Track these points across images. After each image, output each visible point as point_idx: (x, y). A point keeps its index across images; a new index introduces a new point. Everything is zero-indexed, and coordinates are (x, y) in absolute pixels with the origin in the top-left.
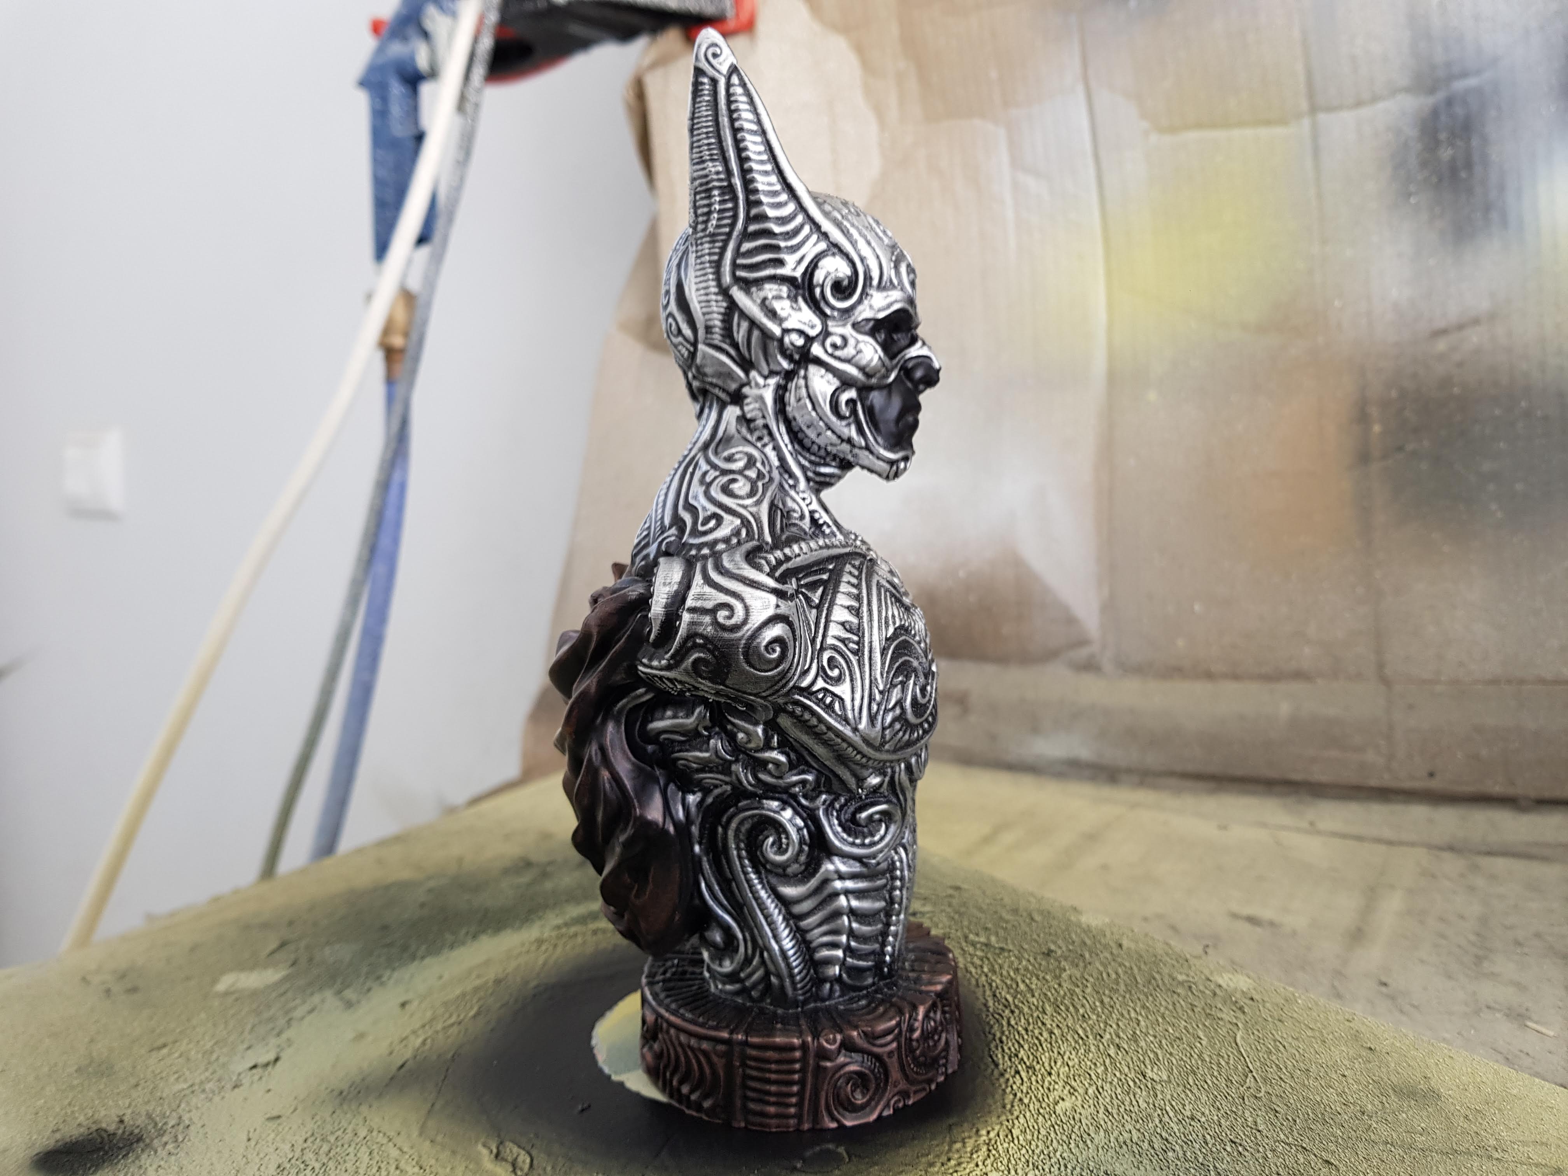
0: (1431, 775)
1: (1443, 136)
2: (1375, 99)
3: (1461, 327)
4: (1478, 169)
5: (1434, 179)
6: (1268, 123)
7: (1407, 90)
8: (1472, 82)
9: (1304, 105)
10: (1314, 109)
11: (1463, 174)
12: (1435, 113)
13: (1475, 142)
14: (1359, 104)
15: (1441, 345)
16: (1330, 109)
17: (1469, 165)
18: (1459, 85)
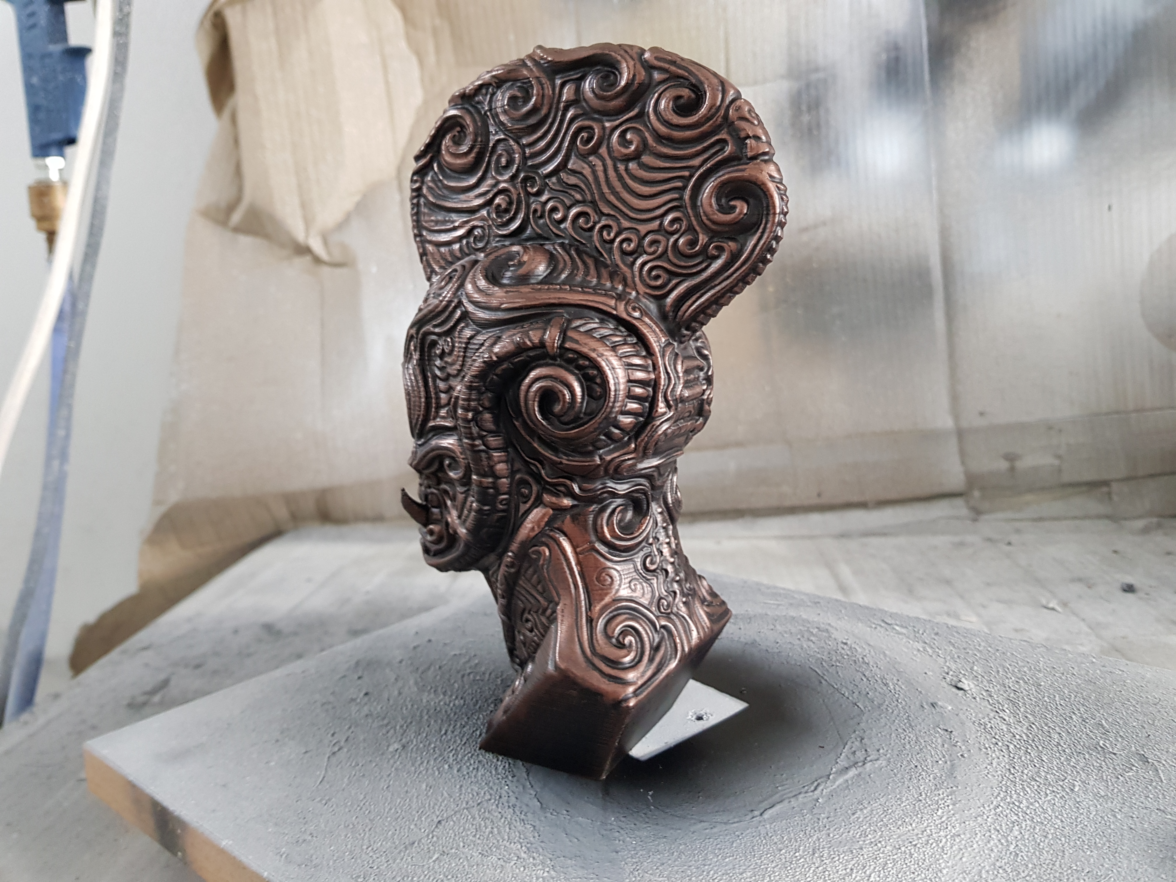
0: (819, 495)
1: (804, 108)
2: (765, 81)
3: (816, 226)
4: (824, 130)
5: (799, 134)
7: (782, 77)
8: (821, 75)
13: (822, 112)
17: (818, 126)
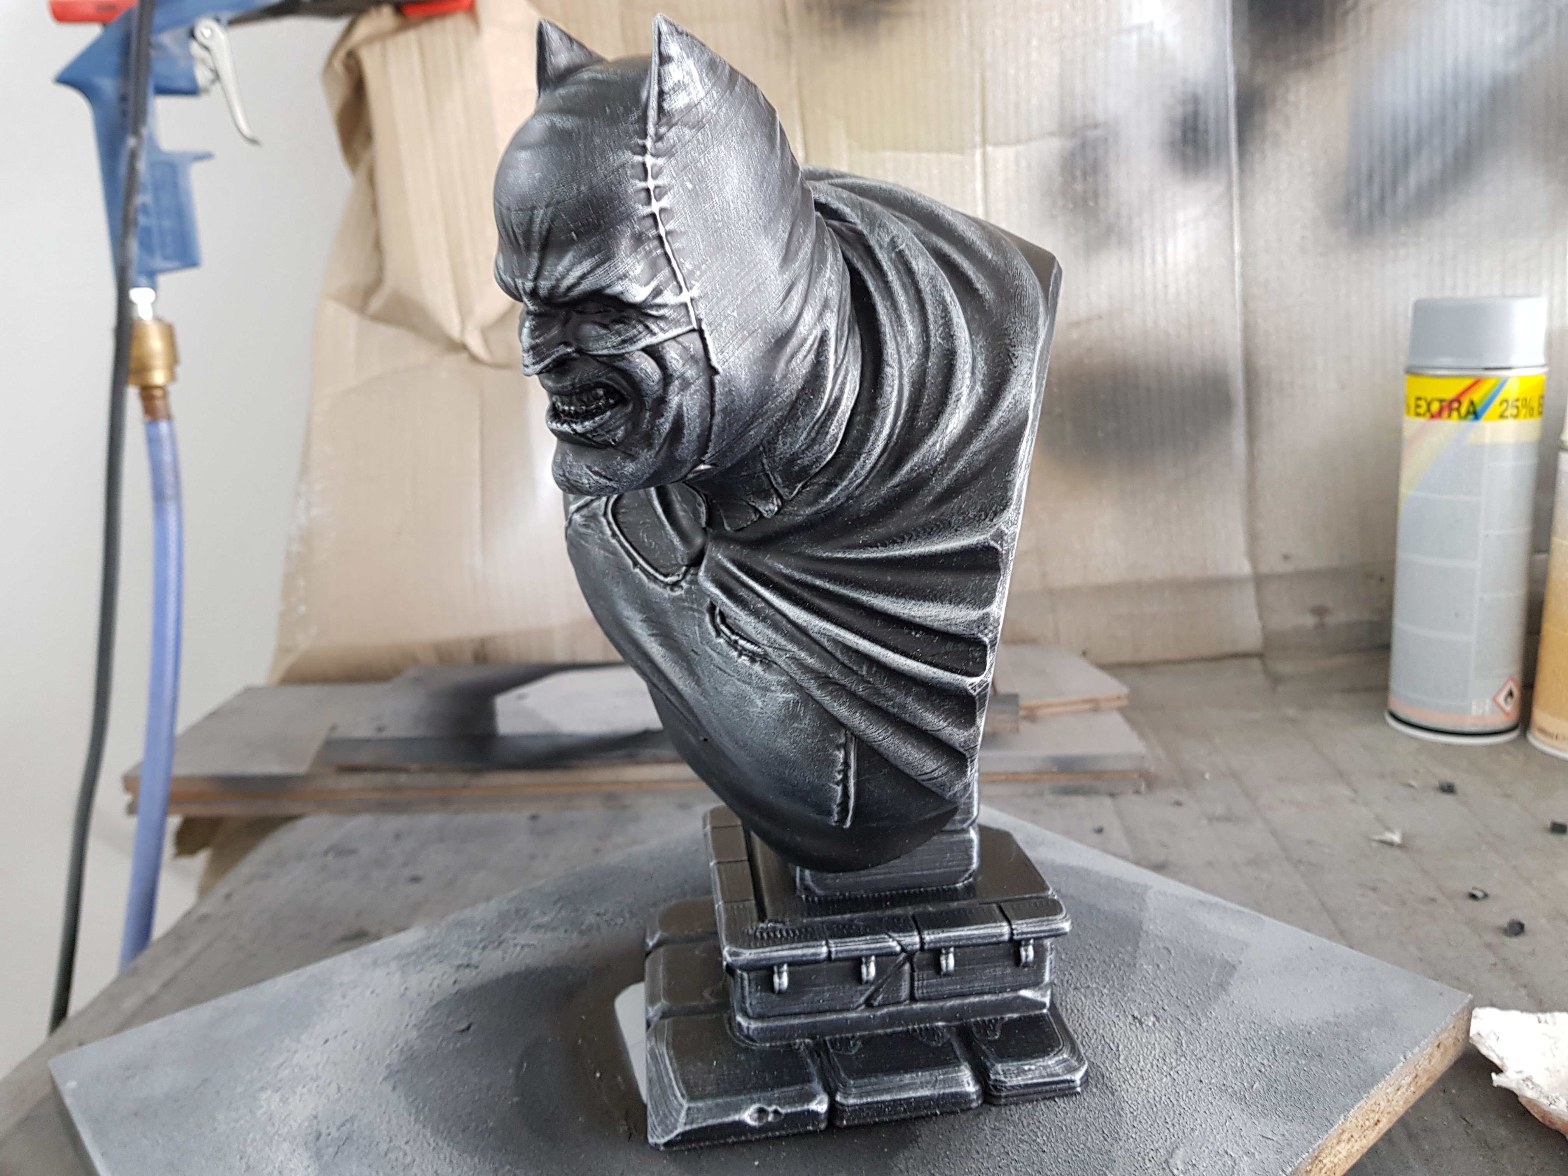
1: (1078, 173)
2: (1030, 139)
3: (1089, 320)
4: (1102, 201)
5: (1071, 206)
6: (950, 150)
7: (1052, 134)
8: (1099, 132)
9: (978, 139)
10: (984, 142)
11: (1091, 204)
12: (1073, 154)
13: (1101, 179)
14: (1018, 141)
15: (1075, 335)
16: (996, 144)
17: (1096, 197)
18: (1091, 134)
